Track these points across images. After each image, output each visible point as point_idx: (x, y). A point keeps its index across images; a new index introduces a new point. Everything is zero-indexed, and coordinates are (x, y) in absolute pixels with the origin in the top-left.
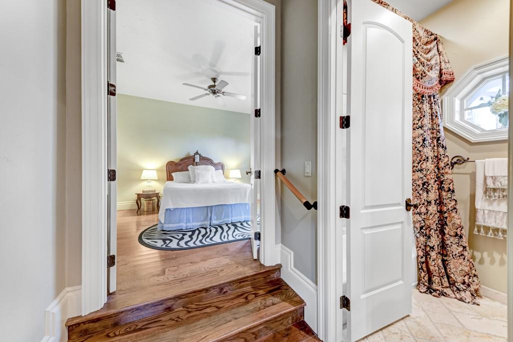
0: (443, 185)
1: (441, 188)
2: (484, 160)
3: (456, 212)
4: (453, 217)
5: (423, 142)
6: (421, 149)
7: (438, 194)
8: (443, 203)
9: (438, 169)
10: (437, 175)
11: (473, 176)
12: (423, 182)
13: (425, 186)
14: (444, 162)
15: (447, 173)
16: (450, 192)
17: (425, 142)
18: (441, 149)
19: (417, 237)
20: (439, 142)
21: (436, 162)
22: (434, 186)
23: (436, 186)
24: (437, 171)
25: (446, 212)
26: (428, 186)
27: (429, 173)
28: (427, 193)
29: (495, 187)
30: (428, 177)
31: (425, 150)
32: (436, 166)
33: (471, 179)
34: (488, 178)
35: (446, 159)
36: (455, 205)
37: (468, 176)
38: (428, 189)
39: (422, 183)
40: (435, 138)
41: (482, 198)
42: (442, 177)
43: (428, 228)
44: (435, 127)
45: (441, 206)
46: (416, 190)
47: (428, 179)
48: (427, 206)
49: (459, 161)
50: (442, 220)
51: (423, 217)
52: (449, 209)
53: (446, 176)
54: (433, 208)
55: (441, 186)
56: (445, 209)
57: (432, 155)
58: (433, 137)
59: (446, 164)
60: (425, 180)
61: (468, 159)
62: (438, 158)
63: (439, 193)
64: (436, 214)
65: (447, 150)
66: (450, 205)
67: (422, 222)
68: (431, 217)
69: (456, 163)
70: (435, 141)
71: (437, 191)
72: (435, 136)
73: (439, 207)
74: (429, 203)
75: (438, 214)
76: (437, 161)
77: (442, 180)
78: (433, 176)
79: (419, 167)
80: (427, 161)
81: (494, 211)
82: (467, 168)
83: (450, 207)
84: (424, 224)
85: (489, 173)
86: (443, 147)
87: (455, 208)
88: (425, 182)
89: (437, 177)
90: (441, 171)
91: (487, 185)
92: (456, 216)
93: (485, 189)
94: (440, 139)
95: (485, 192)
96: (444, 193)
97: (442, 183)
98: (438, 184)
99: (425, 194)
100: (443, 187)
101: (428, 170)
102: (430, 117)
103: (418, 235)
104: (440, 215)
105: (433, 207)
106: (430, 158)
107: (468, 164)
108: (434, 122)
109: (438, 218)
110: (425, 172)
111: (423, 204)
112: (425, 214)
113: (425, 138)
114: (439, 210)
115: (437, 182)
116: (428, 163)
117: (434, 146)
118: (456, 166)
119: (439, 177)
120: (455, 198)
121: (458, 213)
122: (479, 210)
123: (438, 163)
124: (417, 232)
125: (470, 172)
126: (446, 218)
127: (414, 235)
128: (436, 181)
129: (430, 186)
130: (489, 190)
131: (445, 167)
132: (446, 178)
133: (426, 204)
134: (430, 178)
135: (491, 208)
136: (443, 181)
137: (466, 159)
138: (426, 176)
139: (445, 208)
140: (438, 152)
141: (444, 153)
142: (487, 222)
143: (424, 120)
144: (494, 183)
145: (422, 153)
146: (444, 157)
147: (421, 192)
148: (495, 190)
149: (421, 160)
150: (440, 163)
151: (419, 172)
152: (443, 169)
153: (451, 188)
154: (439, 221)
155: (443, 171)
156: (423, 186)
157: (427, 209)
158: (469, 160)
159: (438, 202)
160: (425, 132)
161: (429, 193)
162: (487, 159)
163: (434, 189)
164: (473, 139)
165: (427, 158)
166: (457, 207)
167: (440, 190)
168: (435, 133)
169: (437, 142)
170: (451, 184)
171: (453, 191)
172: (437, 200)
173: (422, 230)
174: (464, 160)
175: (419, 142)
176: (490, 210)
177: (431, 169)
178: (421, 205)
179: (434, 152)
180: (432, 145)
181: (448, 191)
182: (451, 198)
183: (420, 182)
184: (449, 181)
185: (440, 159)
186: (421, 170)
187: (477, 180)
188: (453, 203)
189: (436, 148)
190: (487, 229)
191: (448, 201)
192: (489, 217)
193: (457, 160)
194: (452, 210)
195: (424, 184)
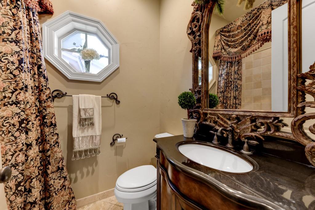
0: (45, 121)
1: (43, 124)
2: (78, 96)
3: (58, 146)
4: (56, 152)
5: (20, 64)
6: (16, 72)
7: (39, 131)
8: (45, 140)
9: (40, 102)
10: (38, 109)
11: (70, 109)
12: (20, 120)
13: (23, 125)
14: (46, 94)
15: (49, 106)
16: (52, 126)
17: (23, 65)
18: (42, 79)
19: (11, 202)
20: (41, 70)
21: (38, 94)
22: (35, 122)
23: (37, 123)
24: (38, 105)
25: (49, 150)
26: (28, 124)
27: (28, 106)
28: (27, 133)
29: (86, 117)
30: (28, 112)
31: (23, 75)
32: (37, 98)
33: (68, 112)
34: (81, 110)
35: (48, 92)
36: (57, 139)
37: (66, 109)
38: (27, 128)
39: (19, 122)
40: (36, 64)
41: (77, 128)
42: (44, 111)
43: (29, 179)
44: (35, 51)
45: (44, 145)
46: (9, 132)
47: (27, 115)
48: (26, 150)
49: (59, 95)
50: (44, 160)
51: (20, 168)
52: (51, 145)
53: (48, 110)
54: (34, 151)
55: (43, 121)
56: (48, 147)
57: (33, 85)
58: (33, 63)
59: (48, 96)
60: (24, 116)
61: (66, 93)
62: (39, 89)
63: (41, 130)
64: (38, 156)
65: (49, 82)
66: (53, 140)
67: (20, 175)
68: (32, 163)
69: (56, 97)
70: (36, 68)
71: (39, 128)
72: (35, 61)
73: (41, 146)
74: (29, 146)
75: (40, 154)
76: (38, 92)
77: (44, 114)
78: (34, 110)
79: (14, 98)
80: (26, 91)
81: (85, 137)
82: (65, 101)
83: (52, 142)
84: (22, 178)
85: (82, 107)
86: (44, 77)
87: (57, 142)
88: (23, 120)
89: (39, 112)
90: (43, 105)
91: (81, 116)
92: (58, 151)
93: (79, 120)
94: (42, 67)
95: (80, 122)
96: (47, 129)
97: (44, 117)
98: (39, 120)
99: (23, 136)
100: (46, 122)
101: (28, 103)
102: (29, 36)
103: (12, 198)
104: (42, 155)
105: (35, 149)
106: (29, 87)
107: (66, 98)
108: (35, 44)
109: (40, 159)
110: (22, 106)
111: (21, 150)
112: (23, 164)
113: (22, 59)
114: (41, 149)
115: (39, 118)
116: (27, 94)
117: (35, 74)
118: (56, 99)
119: (41, 111)
120: (56, 132)
121: (60, 146)
122: (76, 139)
123: (40, 95)
124: (12, 193)
125: (68, 106)
126: (49, 156)
127: (5, 199)
128: (37, 116)
129: (30, 123)
130: (82, 120)
131: (47, 99)
132: (48, 112)
133: (25, 148)
134: (30, 114)
135: (83, 135)
136: (45, 116)
137: (64, 93)
138: (24, 112)
139: (48, 145)
140: (40, 82)
141: (45, 85)
142: (81, 147)
143: (21, 33)
144: (85, 114)
145: (18, 79)
146: (45, 89)
147: (17, 134)
148: (85, 119)
149: (17, 88)
150: (42, 95)
151: (14, 106)
152: (45, 102)
153: (53, 122)
154: (41, 163)
155: (45, 104)
156: (20, 125)
157: (26, 155)
158: (67, 95)
159: (40, 140)
160: (22, 50)
161: (30, 133)
162: (80, 95)
163: (35, 126)
164: (70, 76)
165: (26, 87)
166: (59, 141)
167: (42, 127)
168: (35, 58)
169: (38, 70)
170: (53, 119)
171: (55, 125)
172: (39, 138)
173: (19, 189)
174: (63, 94)
175: (12, 63)
176: (83, 137)
177: (31, 101)
178: (18, 152)
179: (34, 81)
180: (32, 71)
181: (50, 126)
182: (53, 133)
183: (15, 120)
184: (51, 115)
185: (42, 90)
186: (17, 103)
187: (74, 112)
188: (56, 137)
189: (36, 76)
190: (80, 152)
191: (51, 136)
192: (82, 142)
193: (57, 94)
194: (54, 145)
195: (21, 123)
